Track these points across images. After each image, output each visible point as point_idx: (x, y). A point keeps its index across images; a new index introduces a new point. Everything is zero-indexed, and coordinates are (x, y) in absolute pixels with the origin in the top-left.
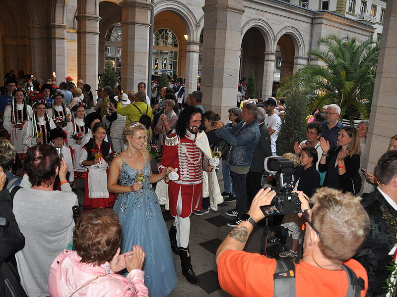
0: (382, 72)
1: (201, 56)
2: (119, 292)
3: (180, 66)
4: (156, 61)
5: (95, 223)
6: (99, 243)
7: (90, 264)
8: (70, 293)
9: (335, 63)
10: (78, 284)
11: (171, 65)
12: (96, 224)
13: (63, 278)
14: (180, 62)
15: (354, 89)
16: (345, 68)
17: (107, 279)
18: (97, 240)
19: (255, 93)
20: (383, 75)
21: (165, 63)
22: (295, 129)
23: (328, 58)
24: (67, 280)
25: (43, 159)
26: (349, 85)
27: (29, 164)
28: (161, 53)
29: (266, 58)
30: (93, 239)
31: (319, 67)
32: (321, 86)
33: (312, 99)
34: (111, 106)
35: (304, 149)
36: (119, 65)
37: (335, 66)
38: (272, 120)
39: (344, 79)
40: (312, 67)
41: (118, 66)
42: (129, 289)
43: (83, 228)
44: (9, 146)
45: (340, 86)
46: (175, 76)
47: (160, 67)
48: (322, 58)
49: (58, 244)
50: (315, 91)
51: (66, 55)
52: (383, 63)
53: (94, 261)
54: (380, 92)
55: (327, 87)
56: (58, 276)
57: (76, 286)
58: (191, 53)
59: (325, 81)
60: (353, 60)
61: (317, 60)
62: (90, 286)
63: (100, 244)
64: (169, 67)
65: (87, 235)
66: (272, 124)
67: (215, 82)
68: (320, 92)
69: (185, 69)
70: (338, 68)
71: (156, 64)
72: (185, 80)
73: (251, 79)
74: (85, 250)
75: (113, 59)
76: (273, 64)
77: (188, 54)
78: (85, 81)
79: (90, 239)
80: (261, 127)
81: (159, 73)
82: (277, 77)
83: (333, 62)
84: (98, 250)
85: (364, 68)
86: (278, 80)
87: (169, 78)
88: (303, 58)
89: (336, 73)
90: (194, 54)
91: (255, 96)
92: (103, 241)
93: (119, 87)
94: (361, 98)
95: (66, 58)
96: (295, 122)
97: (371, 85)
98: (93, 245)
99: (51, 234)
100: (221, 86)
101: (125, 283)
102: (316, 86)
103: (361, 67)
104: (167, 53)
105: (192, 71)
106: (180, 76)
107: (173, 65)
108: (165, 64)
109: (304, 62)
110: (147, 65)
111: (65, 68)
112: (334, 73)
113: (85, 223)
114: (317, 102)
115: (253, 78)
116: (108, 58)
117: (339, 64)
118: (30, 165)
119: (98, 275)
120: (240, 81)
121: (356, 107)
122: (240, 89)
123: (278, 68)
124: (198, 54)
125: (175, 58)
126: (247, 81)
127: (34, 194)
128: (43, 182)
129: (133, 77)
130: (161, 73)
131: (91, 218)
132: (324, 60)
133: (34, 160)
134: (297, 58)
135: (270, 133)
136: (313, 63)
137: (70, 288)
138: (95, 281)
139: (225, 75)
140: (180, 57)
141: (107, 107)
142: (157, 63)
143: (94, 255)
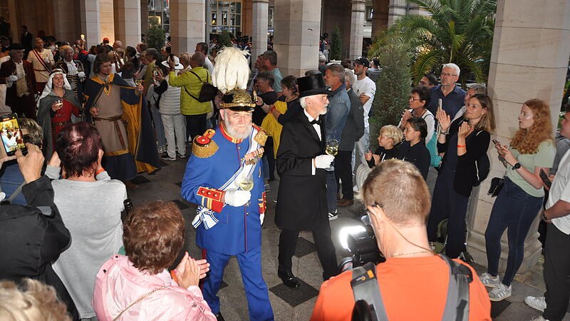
0: (503, 21)
1: (272, 7)
2: (181, 309)
3: (245, 21)
4: (213, 15)
5: (150, 216)
6: (156, 242)
7: (145, 271)
8: (119, 312)
9: (442, 11)
10: (128, 300)
11: (233, 20)
12: (152, 219)
13: (110, 292)
14: (244, 16)
15: (465, 44)
16: (454, 18)
17: (166, 294)
18: (154, 239)
19: (341, 53)
20: (504, 24)
21: (225, 17)
22: (395, 95)
23: (431, 6)
24: (115, 294)
25: (83, 141)
26: (458, 39)
27: (66, 150)
28: (220, 5)
29: (353, 8)
30: (149, 238)
31: (421, 17)
32: (424, 41)
33: (413, 58)
34: (159, 75)
35: (410, 120)
36: (167, 22)
37: (441, 16)
38: (364, 85)
39: (452, 32)
40: (412, 18)
41: (165, 23)
42: (195, 306)
43: (136, 223)
44: (35, 125)
45: (447, 41)
46: (238, 33)
47: (219, 22)
48: (424, 5)
49: (105, 249)
50: (417, 48)
51: (98, 9)
52: (503, 9)
53: (149, 266)
54: (501, 45)
55: (432, 43)
56: (104, 290)
57: (126, 303)
58: (258, 4)
59: (429, 35)
60: (463, 8)
61: (418, 8)
62: (144, 303)
63: (157, 244)
64: (230, 23)
65: (141, 232)
66: (366, 89)
67: (292, 38)
68: (422, 49)
69: (252, 23)
70: (445, 17)
71: (213, 19)
72: (251, 38)
73: (336, 35)
74: (138, 252)
75: (159, 14)
76: (362, 15)
77: (254, 4)
78: (124, 42)
79: (145, 237)
80: (350, 93)
81: (218, 31)
82: (368, 32)
83: (439, 11)
84: (155, 252)
85: (477, 17)
86: (369, 35)
87: (231, 35)
88: (401, 7)
89: (442, 24)
90: (262, 4)
91: (340, 56)
92: (161, 241)
93: (168, 49)
94: (474, 56)
95: (98, 14)
96: (394, 87)
97: (487, 38)
98: (148, 245)
99: (96, 237)
100: (299, 43)
101: (189, 298)
102: (417, 41)
103: (473, 16)
104: (228, 5)
105: (260, 26)
106: (245, 33)
107: (236, 20)
108: (226, 19)
109: (402, 12)
110: (204, 20)
111: (99, 27)
112: (440, 25)
113: (138, 217)
114: (420, 61)
115: (338, 33)
116: (152, 13)
117: (447, 13)
118: (68, 151)
119: (153, 288)
120: (322, 38)
121: (469, 67)
122: (322, 49)
123: (368, 20)
124: (267, 5)
125: (238, 11)
126: (330, 38)
127: (71, 187)
128: (85, 170)
129: (186, 35)
130: (220, 31)
131: (147, 211)
132: (427, 9)
133: (73, 143)
134: (393, 7)
135: (363, 100)
136: (412, 12)
137: (119, 305)
138: (150, 297)
139: (304, 29)
140: (245, 9)
141: (153, 75)
142: (215, 17)
143: (150, 259)
